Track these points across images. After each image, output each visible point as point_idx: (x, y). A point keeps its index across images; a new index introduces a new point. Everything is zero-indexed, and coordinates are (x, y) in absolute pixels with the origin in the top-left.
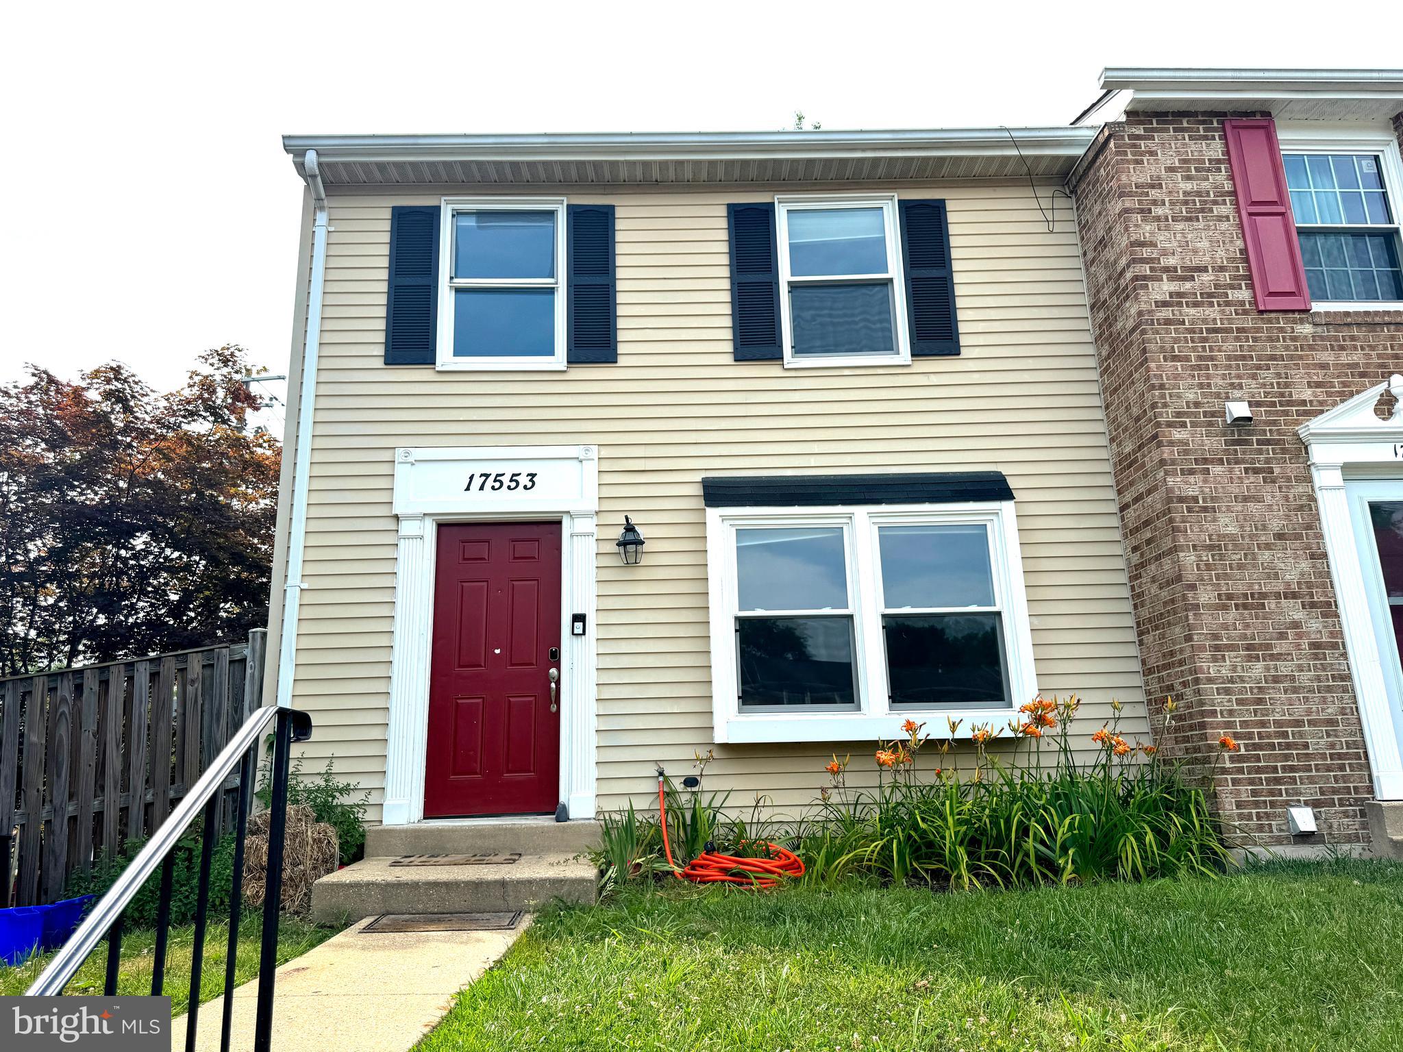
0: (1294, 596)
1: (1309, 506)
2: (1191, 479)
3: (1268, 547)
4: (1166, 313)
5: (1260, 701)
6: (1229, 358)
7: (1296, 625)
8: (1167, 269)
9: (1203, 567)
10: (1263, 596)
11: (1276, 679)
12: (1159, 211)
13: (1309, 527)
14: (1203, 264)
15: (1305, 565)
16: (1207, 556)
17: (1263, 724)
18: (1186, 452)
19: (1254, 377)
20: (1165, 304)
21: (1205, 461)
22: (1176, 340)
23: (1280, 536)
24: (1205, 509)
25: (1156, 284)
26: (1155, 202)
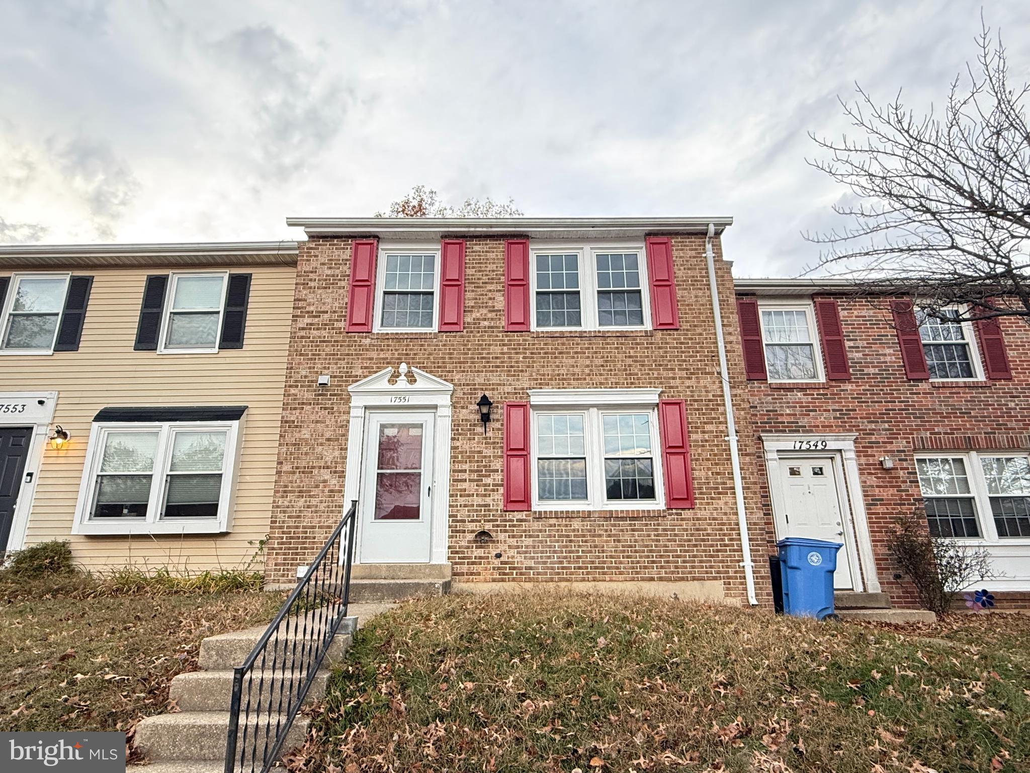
0: (328, 468)
1: (345, 426)
2: (294, 412)
3: (322, 444)
4: (303, 333)
5: (299, 517)
6: (327, 355)
7: (325, 481)
8: (308, 312)
9: (288, 453)
10: (313, 467)
11: (309, 507)
12: (312, 284)
13: (343, 435)
14: (326, 310)
15: (337, 453)
16: (292, 449)
17: (297, 527)
18: (295, 399)
19: (336, 364)
20: (303, 329)
21: (303, 404)
22: (304, 346)
23: (328, 440)
24: (297, 427)
25: (301, 319)
26: (311, 280)
